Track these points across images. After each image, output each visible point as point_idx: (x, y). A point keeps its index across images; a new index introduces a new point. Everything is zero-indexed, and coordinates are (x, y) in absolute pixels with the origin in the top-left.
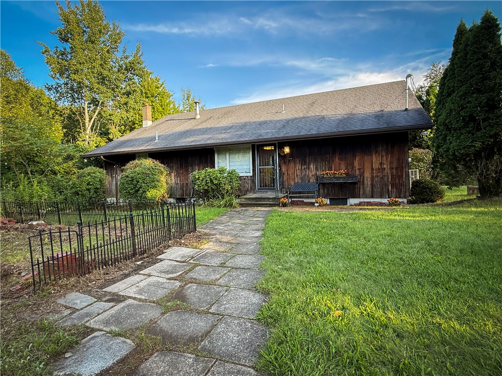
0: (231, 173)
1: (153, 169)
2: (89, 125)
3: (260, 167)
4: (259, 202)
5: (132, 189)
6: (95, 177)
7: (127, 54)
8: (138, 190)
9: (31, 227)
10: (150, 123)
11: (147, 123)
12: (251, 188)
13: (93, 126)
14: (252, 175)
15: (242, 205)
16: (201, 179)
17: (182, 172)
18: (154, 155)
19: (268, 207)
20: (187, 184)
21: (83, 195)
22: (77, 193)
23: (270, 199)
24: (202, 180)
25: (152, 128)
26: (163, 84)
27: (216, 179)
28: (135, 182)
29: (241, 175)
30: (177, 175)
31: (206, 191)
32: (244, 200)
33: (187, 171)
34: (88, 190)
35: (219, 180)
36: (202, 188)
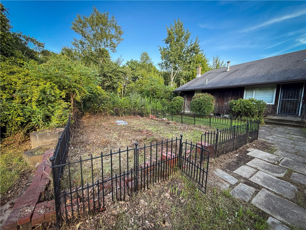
0: (259, 102)
1: (209, 98)
2: (172, 79)
3: (283, 99)
4: (283, 123)
5: (198, 107)
6: (180, 101)
7: (192, 43)
8: (201, 108)
9: (163, 120)
10: (200, 75)
11: (199, 76)
12: (272, 112)
13: (174, 80)
14: (274, 104)
15: (266, 123)
16: (237, 104)
17: (220, 100)
18: (204, 91)
19: (292, 127)
20: (222, 107)
21: (175, 108)
22: (173, 107)
23: (293, 121)
24: (238, 106)
25: (201, 78)
26: (204, 56)
27: (248, 105)
28: (200, 104)
29: (268, 104)
30: (217, 101)
31: (239, 112)
32: (267, 120)
33: (223, 100)
34: (177, 106)
35: (250, 106)
36: (237, 110)
